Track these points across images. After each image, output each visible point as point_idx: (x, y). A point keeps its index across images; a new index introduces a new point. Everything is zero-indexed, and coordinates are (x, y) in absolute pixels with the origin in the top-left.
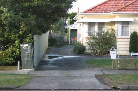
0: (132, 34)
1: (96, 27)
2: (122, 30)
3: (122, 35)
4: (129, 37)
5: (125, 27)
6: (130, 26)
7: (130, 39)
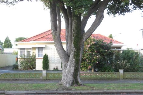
0: (44, 55)
1: (26, 51)
2: (39, 53)
3: (39, 57)
4: (43, 58)
5: (41, 51)
6: (44, 50)
7: (42, 59)
